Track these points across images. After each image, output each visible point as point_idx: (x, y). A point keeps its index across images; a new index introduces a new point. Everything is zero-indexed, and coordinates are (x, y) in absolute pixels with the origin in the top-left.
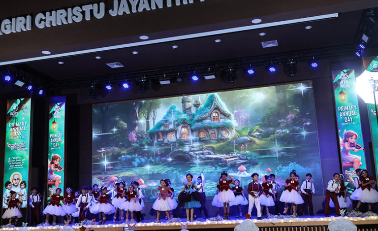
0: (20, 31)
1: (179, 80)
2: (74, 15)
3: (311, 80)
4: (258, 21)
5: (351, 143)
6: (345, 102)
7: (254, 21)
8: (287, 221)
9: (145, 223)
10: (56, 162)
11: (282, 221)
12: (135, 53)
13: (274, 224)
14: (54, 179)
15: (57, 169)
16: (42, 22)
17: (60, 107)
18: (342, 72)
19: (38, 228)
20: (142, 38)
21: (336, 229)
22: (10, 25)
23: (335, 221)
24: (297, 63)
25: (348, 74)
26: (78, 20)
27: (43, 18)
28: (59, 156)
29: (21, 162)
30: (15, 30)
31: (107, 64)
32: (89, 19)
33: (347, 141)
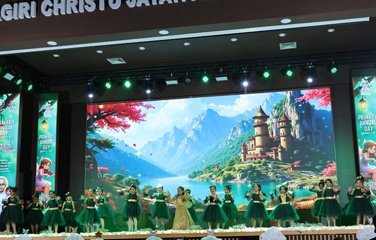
0: (23, 18)
1: (188, 80)
2: (85, 4)
3: (328, 87)
4: (288, 21)
5: (370, 153)
6: (366, 111)
7: (283, 21)
8: (314, 230)
9: (162, 231)
10: (46, 167)
11: (309, 229)
12: (142, 48)
13: (300, 232)
14: (43, 186)
15: (47, 174)
16: (49, 9)
17: (51, 105)
18: (363, 79)
19: (41, 235)
20: (162, 32)
21: (365, 238)
22: (11, 11)
23: (363, 230)
24: (315, 67)
25: (369, 82)
26: (91, 10)
27: (51, 5)
28: (50, 160)
29: (8, 165)
30: (18, 17)
31: (108, 60)
32: (103, 9)
33: (367, 151)
